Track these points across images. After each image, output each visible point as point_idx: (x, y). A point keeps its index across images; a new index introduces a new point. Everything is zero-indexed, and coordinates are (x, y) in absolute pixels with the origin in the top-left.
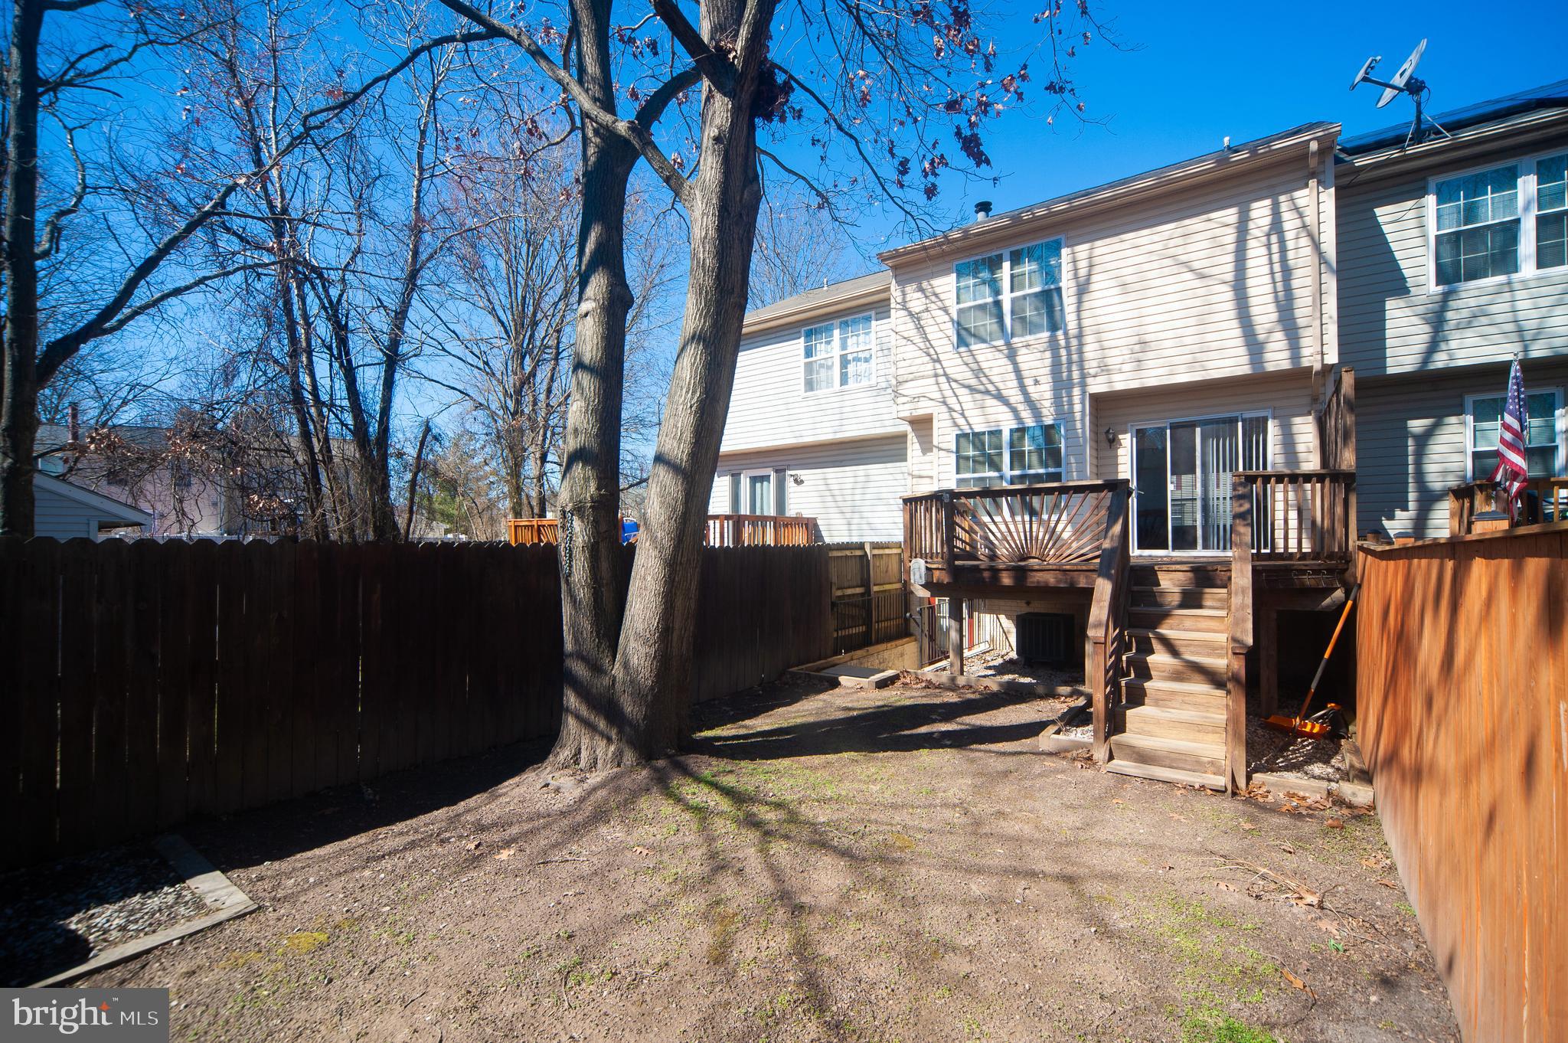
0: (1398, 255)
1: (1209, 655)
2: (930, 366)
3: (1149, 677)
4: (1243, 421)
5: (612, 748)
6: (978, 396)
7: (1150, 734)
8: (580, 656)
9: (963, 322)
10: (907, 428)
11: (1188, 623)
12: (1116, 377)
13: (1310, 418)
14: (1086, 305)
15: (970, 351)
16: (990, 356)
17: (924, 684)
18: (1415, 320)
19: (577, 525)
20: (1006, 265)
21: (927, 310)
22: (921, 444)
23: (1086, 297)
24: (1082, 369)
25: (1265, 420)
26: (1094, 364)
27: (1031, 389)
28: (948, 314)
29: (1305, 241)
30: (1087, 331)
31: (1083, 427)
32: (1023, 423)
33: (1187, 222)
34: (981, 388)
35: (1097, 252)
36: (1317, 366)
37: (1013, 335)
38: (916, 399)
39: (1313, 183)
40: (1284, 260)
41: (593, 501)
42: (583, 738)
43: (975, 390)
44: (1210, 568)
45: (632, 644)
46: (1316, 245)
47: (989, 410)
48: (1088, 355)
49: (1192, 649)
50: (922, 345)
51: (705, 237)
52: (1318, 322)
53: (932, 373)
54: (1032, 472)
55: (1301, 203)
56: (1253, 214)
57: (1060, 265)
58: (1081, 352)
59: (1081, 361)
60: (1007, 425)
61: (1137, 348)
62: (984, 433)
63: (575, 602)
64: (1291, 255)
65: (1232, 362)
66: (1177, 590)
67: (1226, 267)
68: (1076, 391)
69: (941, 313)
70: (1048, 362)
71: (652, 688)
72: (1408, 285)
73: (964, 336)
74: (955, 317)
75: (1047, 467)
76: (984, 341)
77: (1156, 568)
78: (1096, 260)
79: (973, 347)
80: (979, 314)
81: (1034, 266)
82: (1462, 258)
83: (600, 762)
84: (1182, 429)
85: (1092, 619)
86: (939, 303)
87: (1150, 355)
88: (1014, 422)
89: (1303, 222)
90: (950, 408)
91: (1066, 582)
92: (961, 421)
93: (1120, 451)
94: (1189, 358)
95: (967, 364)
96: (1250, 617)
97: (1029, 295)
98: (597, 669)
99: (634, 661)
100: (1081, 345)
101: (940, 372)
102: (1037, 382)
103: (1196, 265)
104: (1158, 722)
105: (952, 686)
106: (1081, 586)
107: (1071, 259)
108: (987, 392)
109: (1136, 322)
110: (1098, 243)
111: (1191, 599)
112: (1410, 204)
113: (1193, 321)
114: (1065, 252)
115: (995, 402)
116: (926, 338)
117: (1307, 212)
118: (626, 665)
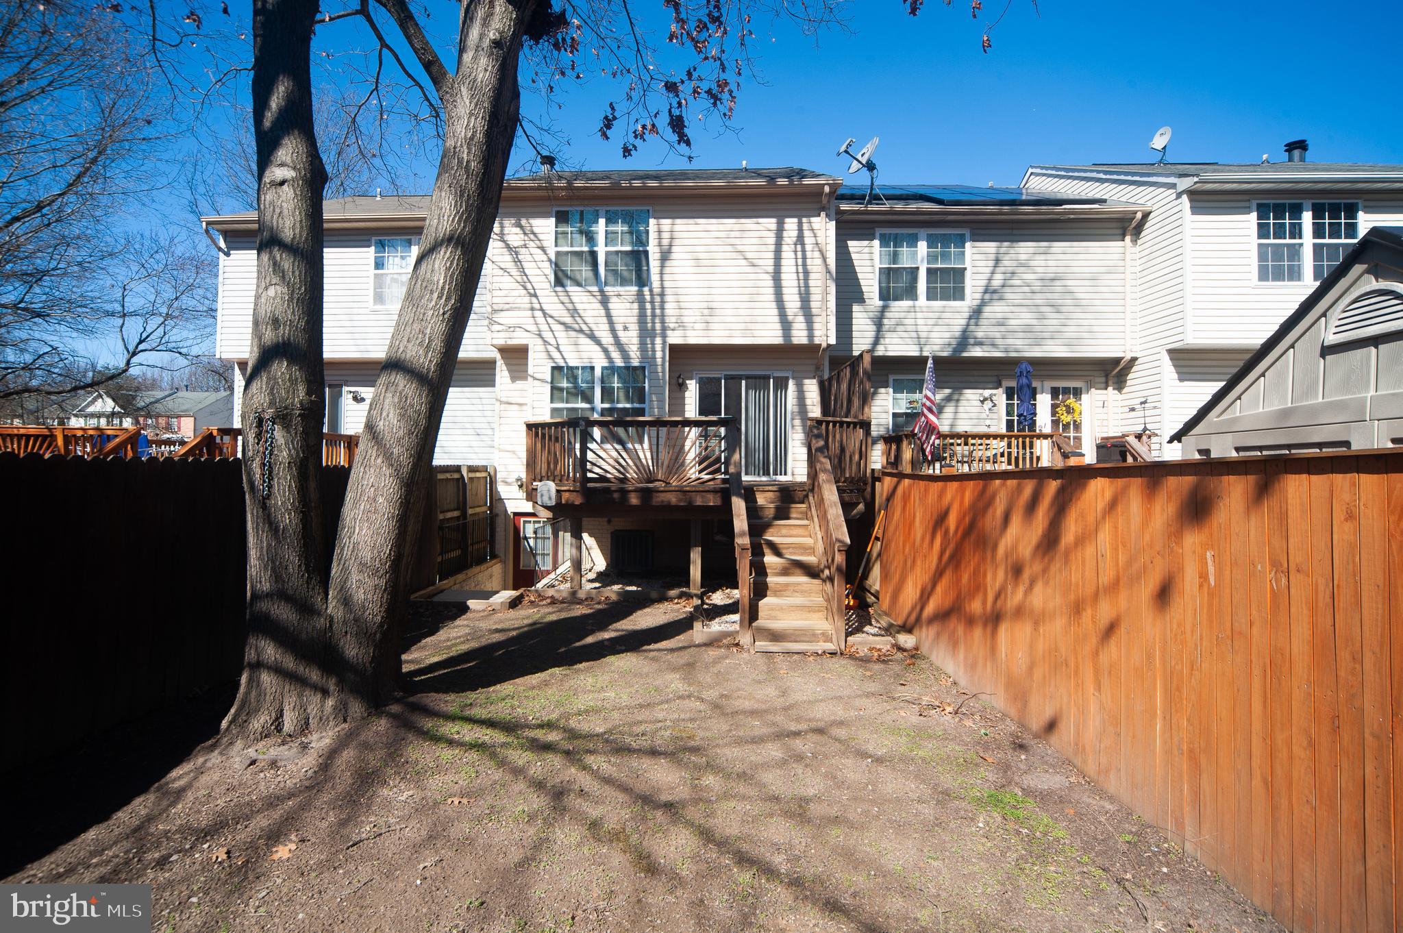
0: (860, 276)
1: (802, 554)
2: (527, 299)
3: (766, 575)
4: (774, 378)
5: (330, 702)
6: (573, 334)
7: (775, 618)
8: (281, 594)
9: (560, 264)
10: (498, 356)
11: (784, 531)
12: (689, 333)
13: (815, 381)
14: (667, 270)
15: (566, 292)
16: (585, 299)
17: (549, 601)
18: (868, 321)
19: (279, 435)
20: (602, 221)
21: (525, 246)
22: (509, 371)
23: (668, 263)
24: (663, 322)
25: (787, 379)
26: (673, 319)
27: (621, 334)
28: (546, 254)
29: (817, 254)
30: (668, 291)
31: (663, 372)
32: (613, 362)
33: (743, 221)
34: (576, 326)
35: (677, 228)
36: (824, 345)
37: (606, 284)
38: (512, 328)
39: (823, 214)
40: (804, 265)
41: (303, 407)
42: (287, 695)
43: (570, 327)
44: (791, 489)
45: (355, 577)
46: (824, 259)
47: (582, 348)
48: (668, 312)
49: (791, 550)
50: (519, 279)
51: (472, 139)
52: (824, 314)
53: (529, 306)
54: (620, 406)
55: (815, 226)
56: (787, 226)
57: (647, 232)
58: (662, 308)
59: (663, 315)
60: (600, 363)
61: (706, 312)
62: (577, 368)
63: (276, 530)
64: (809, 262)
65: (770, 335)
66: (772, 506)
67: (769, 264)
68: (658, 341)
69: (539, 251)
70: (636, 312)
71: (381, 625)
72: (865, 297)
73: (560, 279)
74: (553, 259)
75: (632, 403)
76: (579, 285)
77: (755, 489)
78: (676, 235)
79: (569, 289)
80: (575, 259)
81: (626, 228)
82: (891, 285)
83: (313, 723)
84: (733, 380)
85: (736, 530)
86: (538, 242)
87: (715, 319)
88: (607, 360)
89: (816, 240)
90: (545, 341)
91: (685, 502)
92: (556, 355)
93: (687, 394)
94: (743, 326)
95: (563, 303)
96: (844, 523)
97: (621, 252)
98: (306, 609)
99: (359, 596)
100: (663, 302)
101: (537, 306)
102: (626, 329)
103: (749, 255)
104: (781, 608)
105: (573, 598)
106: (698, 504)
107: (658, 228)
108: (581, 331)
109: (706, 291)
110: (678, 221)
111: (782, 513)
112: (866, 243)
113: (746, 298)
114: (652, 221)
115: (588, 341)
116: (524, 272)
117: (819, 233)
118: (346, 601)
